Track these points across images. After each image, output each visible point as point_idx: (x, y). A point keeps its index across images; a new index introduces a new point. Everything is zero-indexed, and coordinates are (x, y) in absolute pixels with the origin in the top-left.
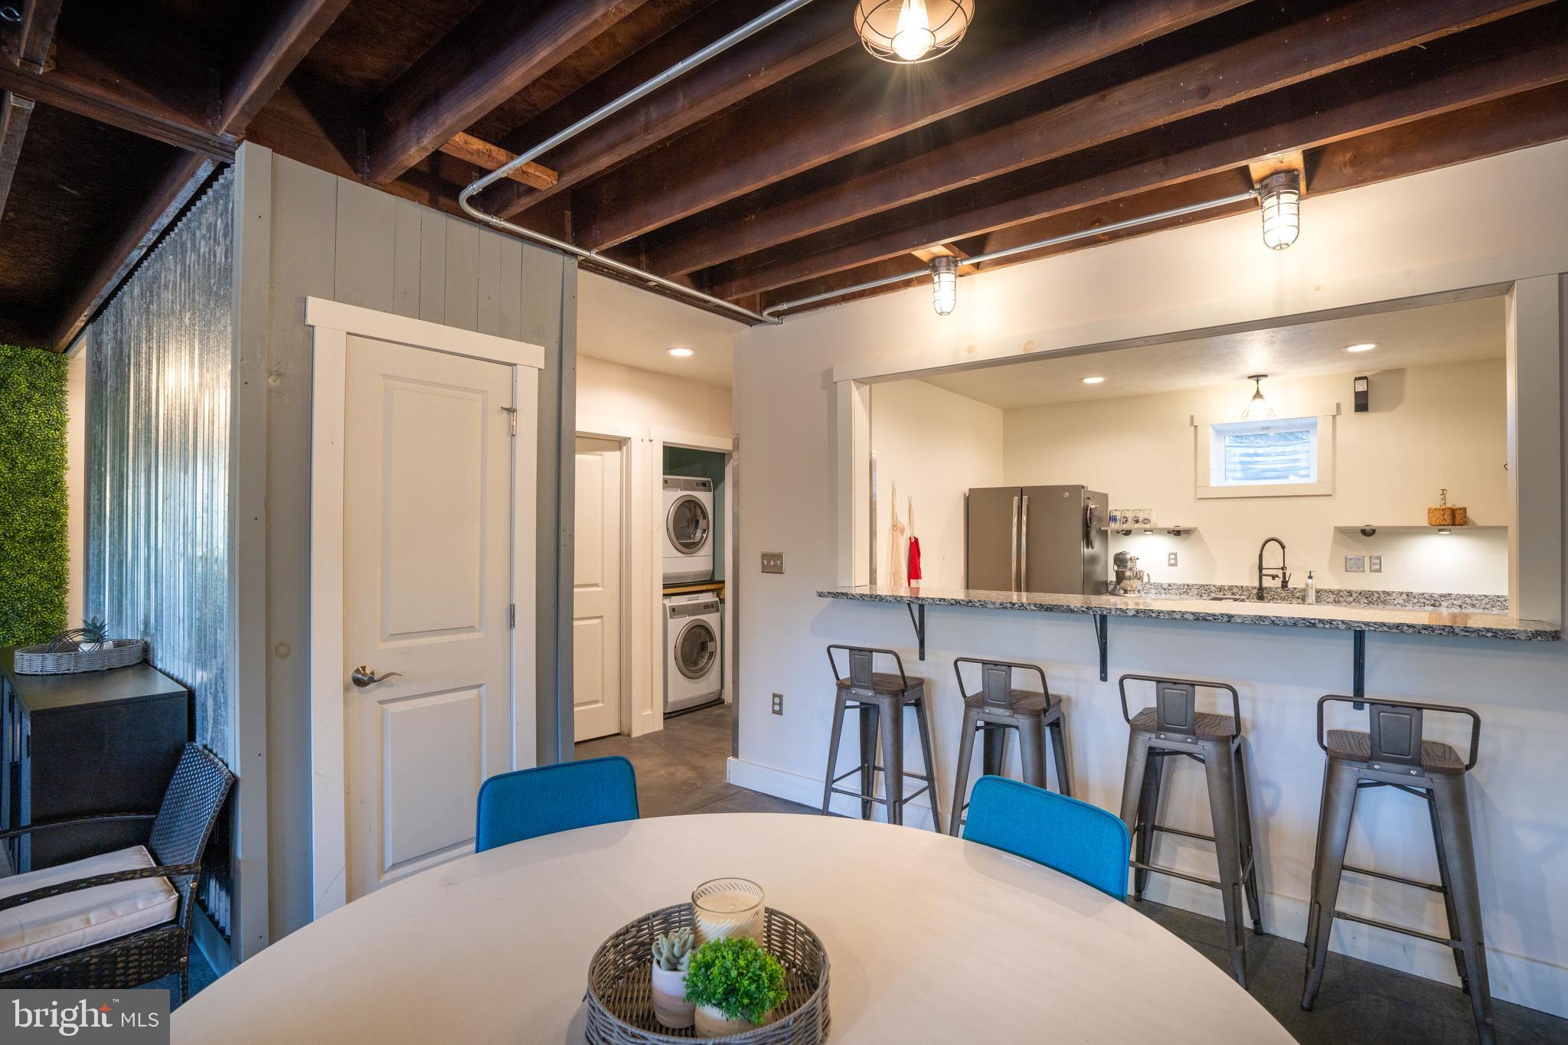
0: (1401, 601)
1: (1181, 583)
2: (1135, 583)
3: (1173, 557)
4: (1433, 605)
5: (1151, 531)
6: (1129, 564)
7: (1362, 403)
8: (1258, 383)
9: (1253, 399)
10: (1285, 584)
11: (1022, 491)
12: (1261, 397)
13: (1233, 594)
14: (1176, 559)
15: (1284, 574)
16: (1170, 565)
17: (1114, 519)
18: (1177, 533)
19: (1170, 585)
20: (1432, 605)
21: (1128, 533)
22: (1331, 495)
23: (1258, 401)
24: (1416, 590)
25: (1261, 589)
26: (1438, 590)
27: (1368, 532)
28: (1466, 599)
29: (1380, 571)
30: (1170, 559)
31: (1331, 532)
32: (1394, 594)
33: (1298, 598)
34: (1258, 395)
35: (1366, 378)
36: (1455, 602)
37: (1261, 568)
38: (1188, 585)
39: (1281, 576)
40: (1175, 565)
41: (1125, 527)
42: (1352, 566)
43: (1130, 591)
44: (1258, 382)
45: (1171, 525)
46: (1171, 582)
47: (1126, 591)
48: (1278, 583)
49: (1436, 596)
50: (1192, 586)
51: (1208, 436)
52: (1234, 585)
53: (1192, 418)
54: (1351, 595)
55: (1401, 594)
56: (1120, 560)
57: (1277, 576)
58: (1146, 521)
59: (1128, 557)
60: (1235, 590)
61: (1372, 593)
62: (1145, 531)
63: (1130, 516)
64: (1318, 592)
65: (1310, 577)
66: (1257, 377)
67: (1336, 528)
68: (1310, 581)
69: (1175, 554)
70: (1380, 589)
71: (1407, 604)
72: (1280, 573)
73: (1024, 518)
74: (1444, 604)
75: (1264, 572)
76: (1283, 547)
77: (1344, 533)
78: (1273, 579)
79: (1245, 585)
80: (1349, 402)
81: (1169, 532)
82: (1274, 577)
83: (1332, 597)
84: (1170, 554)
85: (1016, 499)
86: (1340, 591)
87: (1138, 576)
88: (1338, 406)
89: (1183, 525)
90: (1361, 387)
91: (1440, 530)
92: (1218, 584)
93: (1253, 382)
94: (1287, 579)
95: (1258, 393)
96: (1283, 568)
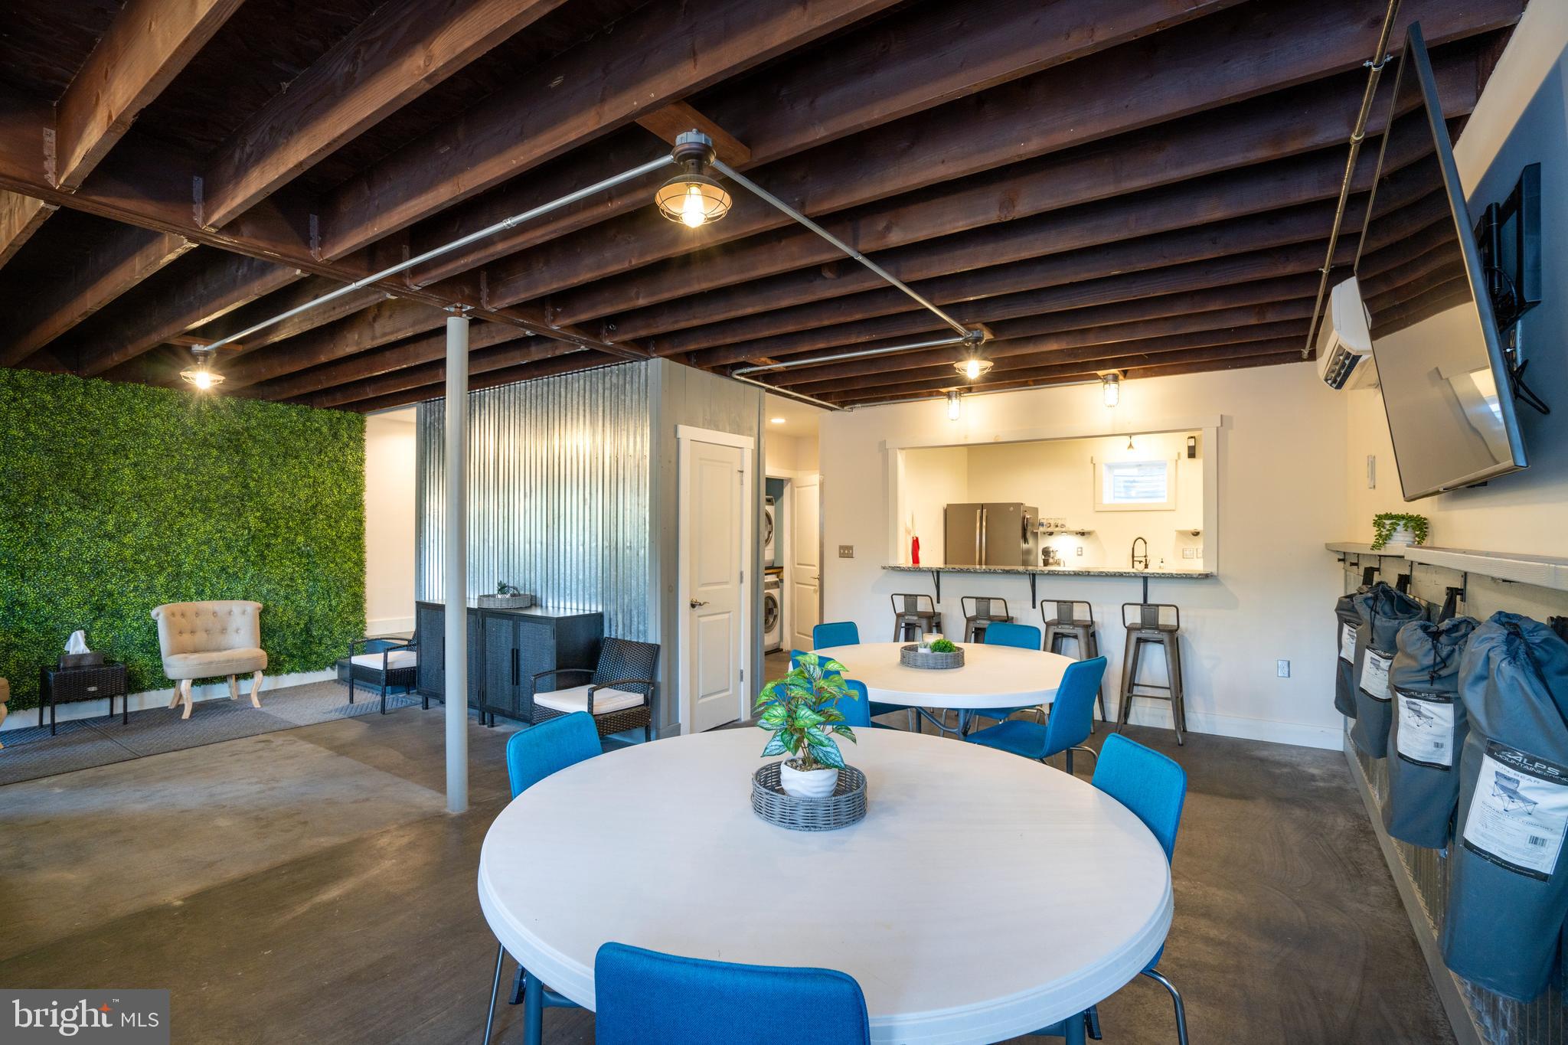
3: (1080, 550)
5: (1066, 533)
6: (1052, 554)
7: (1192, 453)
8: (1131, 439)
9: (1128, 449)
10: (1147, 566)
11: (982, 506)
12: (1133, 447)
14: (1081, 551)
15: (1146, 560)
16: (1078, 557)
17: (1042, 525)
18: (1083, 534)
21: (1051, 534)
22: (1175, 510)
23: (1131, 450)
27: (1197, 534)
30: (1078, 551)
31: (1174, 533)
34: (1131, 446)
35: (1195, 437)
37: (1133, 557)
39: (1144, 561)
40: (1081, 555)
41: (1050, 530)
42: (1187, 554)
45: (1079, 529)
48: (1143, 565)
51: (1103, 470)
52: (1117, 570)
53: (1092, 458)
56: (1046, 552)
57: (1142, 562)
58: (1063, 526)
59: (1051, 550)
62: (1062, 532)
63: (1052, 522)
65: (1162, 562)
67: (1176, 531)
69: (1081, 548)
72: (1143, 559)
73: (984, 524)
75: (1135, 559)
76: (1146, 543)
77: (1182, 534)
78: (1140, 563)
80: (1185, 453)
81: (1077, 534)
84: (1078, 548)
85: (979, 511)
87: (1057, 564)
88: (1179, 454)
89: (1086, 529)
90: (1192, 443)
94: (1148, 563)
95: (1131, 445)
96: (1146, 556)
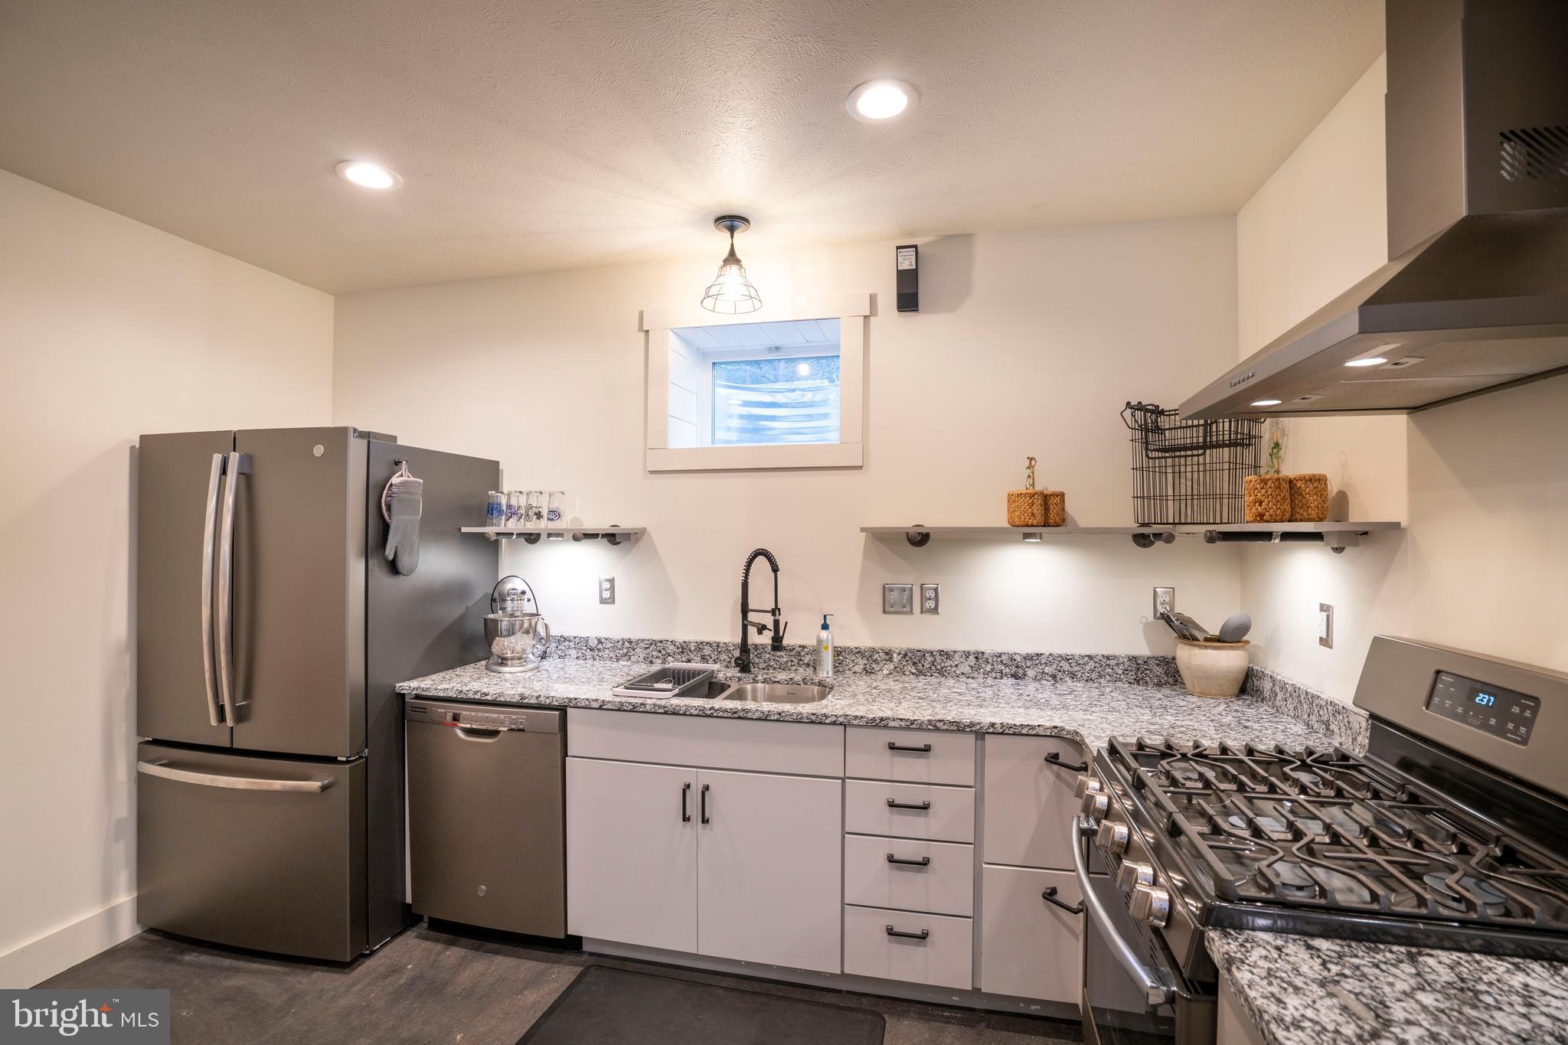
0: (967, 670)
1: (617, 637)
2: (522, 643)
3: (609, 585)
4: (1015, 676)
5: (565, 535)
6: (509, 605)
7: (909, 295)
8: (732, 237)
9: (724, 268)
10: (777, 640)
11: (234, 440)
12: (738, 262)
13: (704, 659)
14: (612, 589)
15: (776, 623)
16: (603, 601)
17: (512, 512)
18: (613, 539)
19: (600, 642)
20: (1012, 676)
21: (532, 538)
22: (860, 468)
23: (732, 267)
24: (989, 647)
25: (744, 647)
26: (1020, 647)
27: (920, 539)
28: (1063, 663)
29: (935, 611)
30: (602, 590)
31: (861, 537)
32: (956, 656)
33: (808, 665)
34: (732, 258)
35: (916, 247)
36: (1047, 670)
37: (745, 610)
38: (630, 642)
39: (772, 625)
40: (611, 600)
41: (531, 526)
42: (895, 602)
43: (512, 659)
44: (732, 230)
45: (600, 524)
46: (602, 635)
48: (766, 638)
49: (1019, 659)
50: (638, 642)
52: (706, 640)
53: (642, 316)
54: (891, 660)
55: (967, 654)
57: (764, 627)
58: (554, 515)
60: (707, 651)
61: (923, 654)
62: (551, 535)
64: (838, 652)
65: (825, 627)
66: (731, 222)
67: (867, 530)
68: (824, 634)
69: (612, 581)
70: (935, 646)
71: (976, 675)
72: (768, 620)
73: (229, 501)
74: (1031, 673)
75: (749, 617)
76: (775, 570)
77: (882, 539)
78: (762, 631)
79: (728, 642)
80: (890, 294)
82: (761, 628)
83: (862, 662)
84: (599, 582)
86: (874, 651)
87: (528, 627)
88: (873, 299)
89: (626, 523)
90: (907, 263)
91: (1026, 536)
92: (680, 637)
94: (781, 635)
95: (732, 253)
96: (775, 611)
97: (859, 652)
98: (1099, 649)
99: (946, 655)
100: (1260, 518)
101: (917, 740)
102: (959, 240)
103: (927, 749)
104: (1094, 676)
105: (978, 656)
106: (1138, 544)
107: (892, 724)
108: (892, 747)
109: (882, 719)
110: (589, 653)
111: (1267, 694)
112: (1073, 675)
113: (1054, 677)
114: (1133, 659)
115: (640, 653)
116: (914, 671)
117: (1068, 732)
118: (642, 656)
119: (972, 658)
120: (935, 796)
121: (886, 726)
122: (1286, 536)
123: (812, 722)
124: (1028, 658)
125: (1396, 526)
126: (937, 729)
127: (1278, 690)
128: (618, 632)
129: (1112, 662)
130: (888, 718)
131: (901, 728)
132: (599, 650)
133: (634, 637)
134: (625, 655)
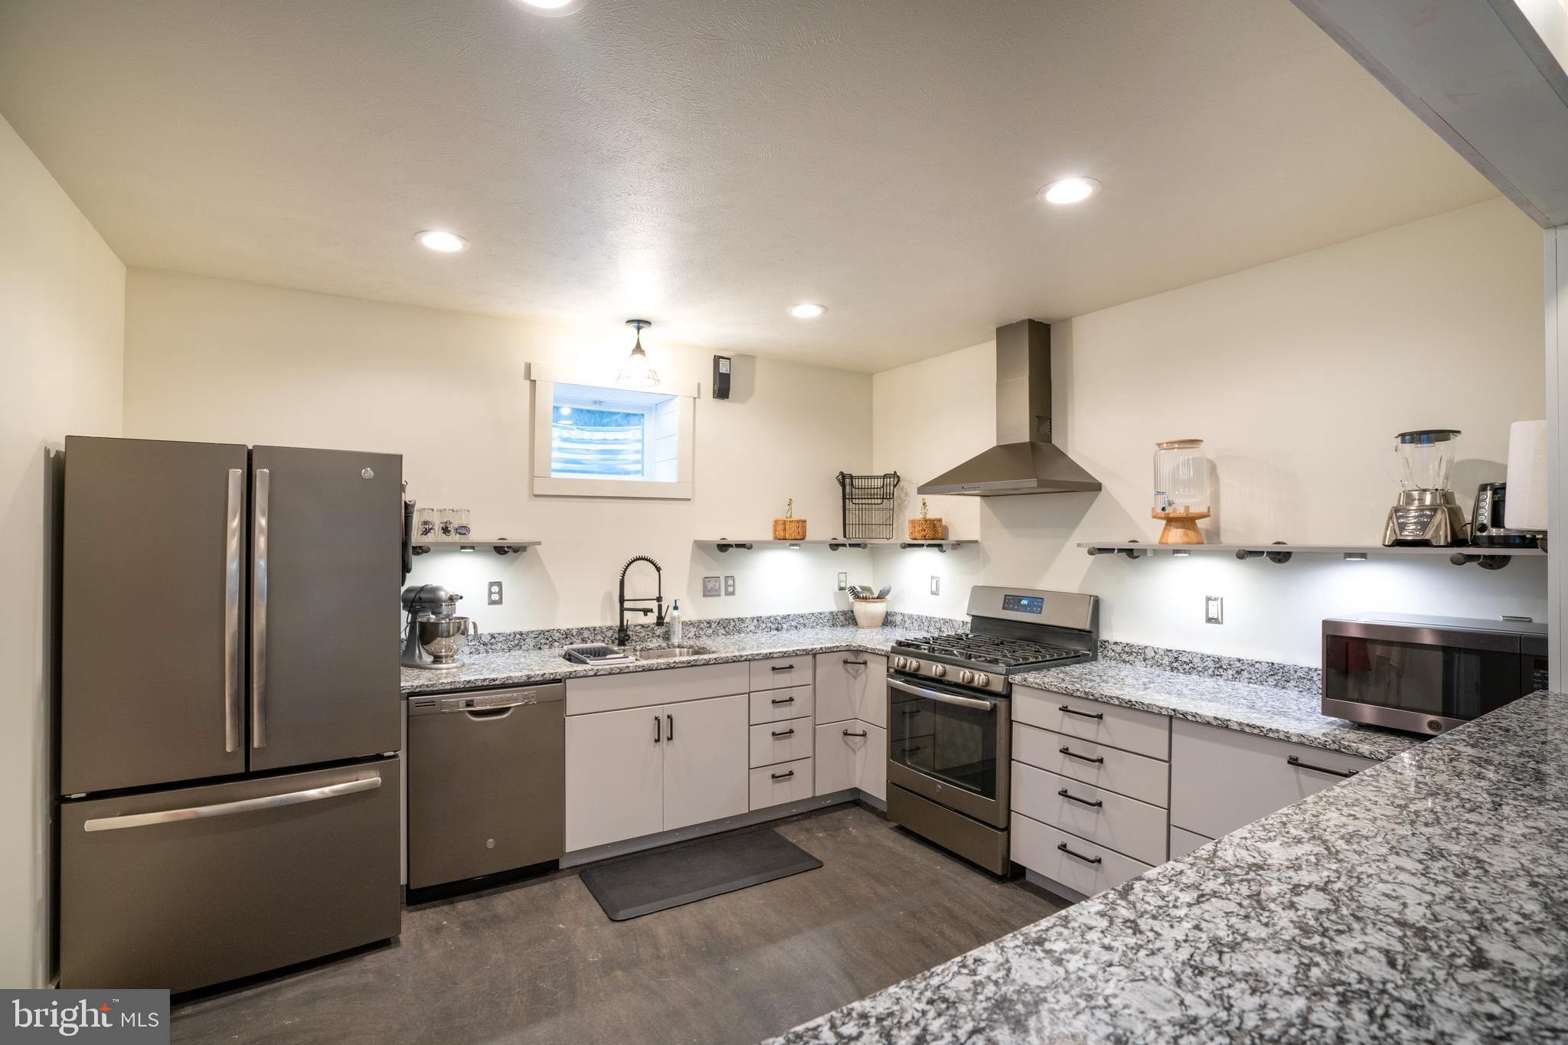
0: (753, 628)
1: (508, 631)
2: (456, 641)
3: (495, 588)
5: (473, 548)
6: (445, 610)
7: (722, 388)
8: (638, 333)
9: (632, 354)
10: (660, 621)
12: (643, 353)
13: (584, 641)
14: (500, 593)
15: (660, 607)
16: (492, 603)
18: (500, 550)
19: (493, 637)
20: (776, 630)
21: (436, 551)
22: (689, 500)
23: (639, 356)
24: (764, 613)
25: (622, 627)
26: (780, 611)
27: (723, 547)
28: (801, 619)
29: (733, 593)
30: (490, 593)
31: (689, 546)
32: (747, 621)
34: (638, 349)
35: (729, 359)
36: (793, 624)
37: (622, 600)
38: (521, 634)
39: (656, 609)
40: (499, 602)
42: (710, 589)
43: (446, 657)
44: (639, 329)
45: (492, 537)
46: (494, 630)
47: (437, 659)
48: (650, 619)
49: (779, 618)
50: (528, 634)
52: (587, 626)
53: (528, 367)
54: (710, 627)
55: (752, 619)
56: (423, 601)
57: (651, 611)
58: (463, 530)
59: (443, 595)
60: (586, 634)
61: (729, 621)
62: (463, 548)
63: (436, 517)
65: (676, 608)
66: (640, 323)
67: (695, 541)
68: (676, 613)
69: (499, 584)
70: (735, 616)
71: (757, 631)
72: (654, 605)
73: (261, 521)
74: (785, 626)
75: (627, 605)
76: (658, 569)
77: (701, 546)
78: (646, 615)
79: (597, 624)
80: (708, 385)
82: (646, 611)
83: (693, 630)
84: (491, 584)
85: (236, 475)
86: (700, 622)
87: (461, 627)
88: (698, 387)
89: (513, 537)
90: (723, 368)
91: (792, 545)
92: (564, 625)
93: (632, 329)
94: (663, 615)
95: (638, 346)
96: (659, 599)
97: (692, 624)
98: (816, 610)
99: (741, 620)
100: (924, 538)
101: (785, 663)
102: (749, 358)
103: (791, 667)
104: (815, 624)
105: (759, 619)
106: (831, 548)
107: (775, 656)
108: (774, 669)
109: (770, 654)
110: (482, 648)
111: (898, 623)
112: (805, 625)
113: (796, 627)
114: (831, 613)
115: (530, 642)
116: (724, 632)
117: (854, 647)
118: (532, 645)
119: (755, 621)
120: (794, 693)
121: (772, 658)
122: (929, 546)
123: (734, 661)
124: (784, 618)
125: (976, 542)
126: (797, 655)
127: (906, 619)
128: (509, 628)
129: (822, 616)
130: (773, 653)
131: (780, 657)
132: (492, 644)
133: (524, 629)
134: (517, 645)
